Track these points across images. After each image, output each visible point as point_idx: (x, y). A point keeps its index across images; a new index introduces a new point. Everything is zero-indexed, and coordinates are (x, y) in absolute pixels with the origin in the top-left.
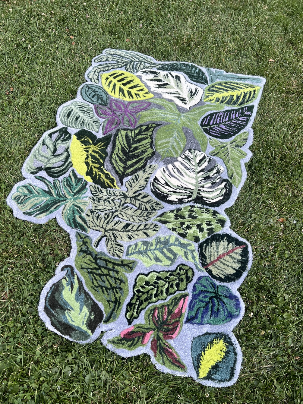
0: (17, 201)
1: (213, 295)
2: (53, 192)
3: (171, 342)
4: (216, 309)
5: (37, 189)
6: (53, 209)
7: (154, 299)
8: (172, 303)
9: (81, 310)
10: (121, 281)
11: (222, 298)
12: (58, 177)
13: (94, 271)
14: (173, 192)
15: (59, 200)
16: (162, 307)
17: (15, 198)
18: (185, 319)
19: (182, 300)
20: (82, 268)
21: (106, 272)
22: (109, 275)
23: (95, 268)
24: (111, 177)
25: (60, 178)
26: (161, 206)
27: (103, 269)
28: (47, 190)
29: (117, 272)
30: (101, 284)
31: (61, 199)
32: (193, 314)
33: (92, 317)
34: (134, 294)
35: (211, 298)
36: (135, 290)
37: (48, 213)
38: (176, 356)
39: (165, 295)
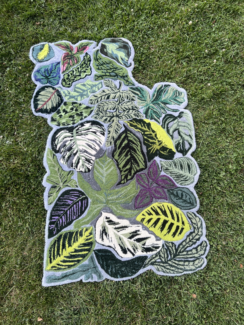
0: (179, 92)
1: (49, 77)
2: (163, 105)
3: (64, 52)
4: (46, 72)
5: (173, 103)
6: (156, 94)
7: (79, 67)
8: (69, 67)
9: (112, 51)
10: (98, 69)
11: (44, 78)
12: (166, 116)
13: (115, 70)
14: (89, 129)
15: (156, 101)
16: (73, 65)
17: (181, 93)
18: (61, 63)
19: (64, 70)
20: (122, 69)
21: (109, 71)
22: (106, 70)
23: (115, 71)
24: (133, 128)
25: (163, 115)
26: (93, 117)
27: (111, 72)
28: (167, 105)
29: (103, 72)
30: (108, 65)
31: (155, 102)
32: (57, 66)
33: (105, 50)
34: (89, 65)
35: (50, 76)
36: (90, 67)
37: (157, 90)
38: (60, 47)
39: (74, 70)
